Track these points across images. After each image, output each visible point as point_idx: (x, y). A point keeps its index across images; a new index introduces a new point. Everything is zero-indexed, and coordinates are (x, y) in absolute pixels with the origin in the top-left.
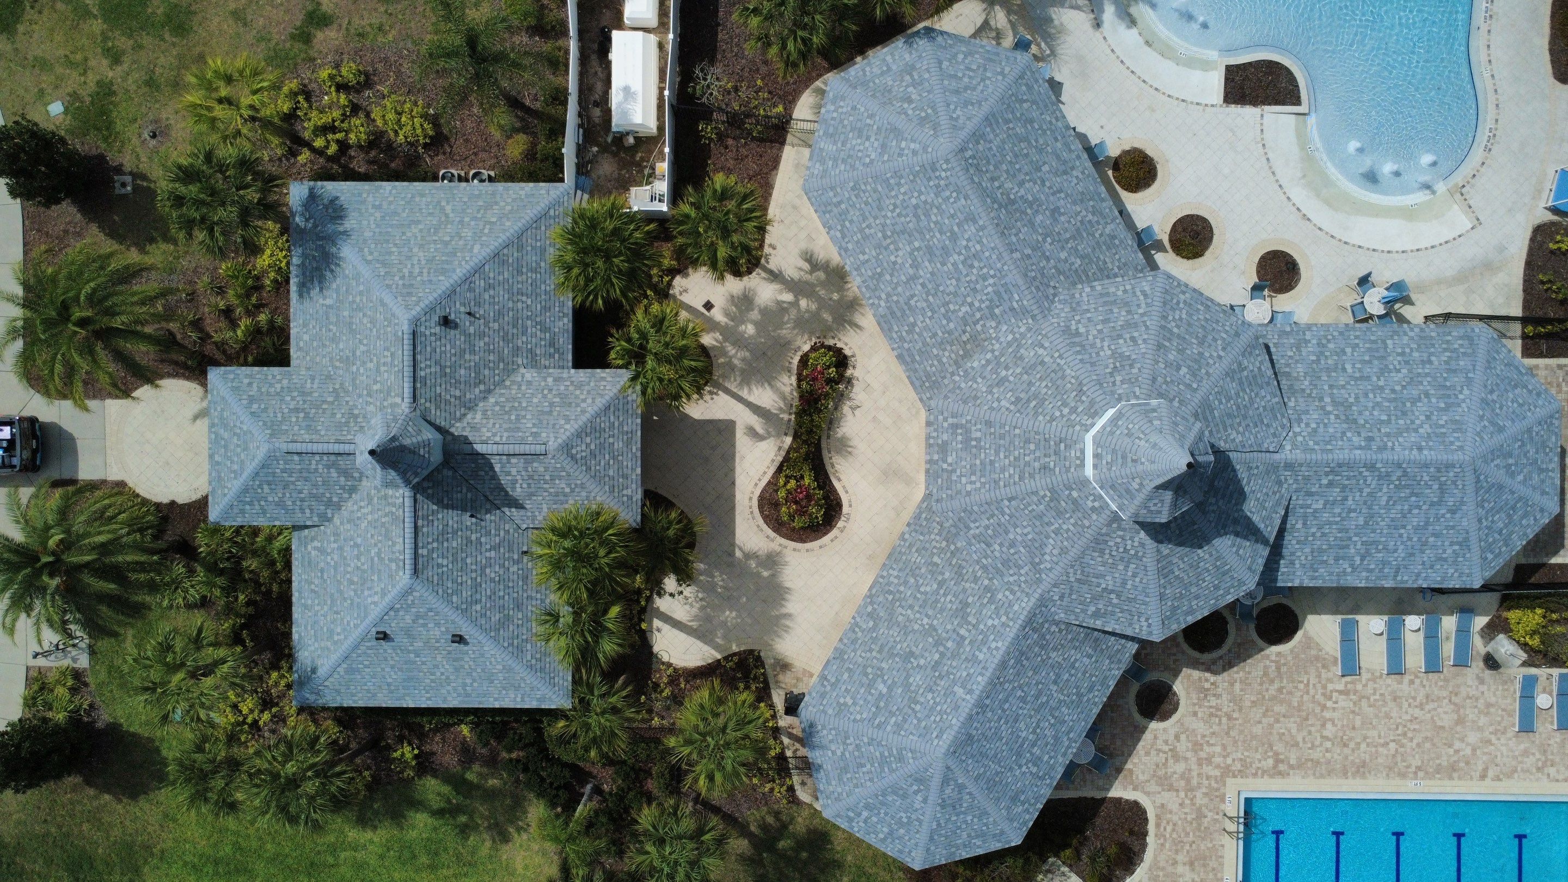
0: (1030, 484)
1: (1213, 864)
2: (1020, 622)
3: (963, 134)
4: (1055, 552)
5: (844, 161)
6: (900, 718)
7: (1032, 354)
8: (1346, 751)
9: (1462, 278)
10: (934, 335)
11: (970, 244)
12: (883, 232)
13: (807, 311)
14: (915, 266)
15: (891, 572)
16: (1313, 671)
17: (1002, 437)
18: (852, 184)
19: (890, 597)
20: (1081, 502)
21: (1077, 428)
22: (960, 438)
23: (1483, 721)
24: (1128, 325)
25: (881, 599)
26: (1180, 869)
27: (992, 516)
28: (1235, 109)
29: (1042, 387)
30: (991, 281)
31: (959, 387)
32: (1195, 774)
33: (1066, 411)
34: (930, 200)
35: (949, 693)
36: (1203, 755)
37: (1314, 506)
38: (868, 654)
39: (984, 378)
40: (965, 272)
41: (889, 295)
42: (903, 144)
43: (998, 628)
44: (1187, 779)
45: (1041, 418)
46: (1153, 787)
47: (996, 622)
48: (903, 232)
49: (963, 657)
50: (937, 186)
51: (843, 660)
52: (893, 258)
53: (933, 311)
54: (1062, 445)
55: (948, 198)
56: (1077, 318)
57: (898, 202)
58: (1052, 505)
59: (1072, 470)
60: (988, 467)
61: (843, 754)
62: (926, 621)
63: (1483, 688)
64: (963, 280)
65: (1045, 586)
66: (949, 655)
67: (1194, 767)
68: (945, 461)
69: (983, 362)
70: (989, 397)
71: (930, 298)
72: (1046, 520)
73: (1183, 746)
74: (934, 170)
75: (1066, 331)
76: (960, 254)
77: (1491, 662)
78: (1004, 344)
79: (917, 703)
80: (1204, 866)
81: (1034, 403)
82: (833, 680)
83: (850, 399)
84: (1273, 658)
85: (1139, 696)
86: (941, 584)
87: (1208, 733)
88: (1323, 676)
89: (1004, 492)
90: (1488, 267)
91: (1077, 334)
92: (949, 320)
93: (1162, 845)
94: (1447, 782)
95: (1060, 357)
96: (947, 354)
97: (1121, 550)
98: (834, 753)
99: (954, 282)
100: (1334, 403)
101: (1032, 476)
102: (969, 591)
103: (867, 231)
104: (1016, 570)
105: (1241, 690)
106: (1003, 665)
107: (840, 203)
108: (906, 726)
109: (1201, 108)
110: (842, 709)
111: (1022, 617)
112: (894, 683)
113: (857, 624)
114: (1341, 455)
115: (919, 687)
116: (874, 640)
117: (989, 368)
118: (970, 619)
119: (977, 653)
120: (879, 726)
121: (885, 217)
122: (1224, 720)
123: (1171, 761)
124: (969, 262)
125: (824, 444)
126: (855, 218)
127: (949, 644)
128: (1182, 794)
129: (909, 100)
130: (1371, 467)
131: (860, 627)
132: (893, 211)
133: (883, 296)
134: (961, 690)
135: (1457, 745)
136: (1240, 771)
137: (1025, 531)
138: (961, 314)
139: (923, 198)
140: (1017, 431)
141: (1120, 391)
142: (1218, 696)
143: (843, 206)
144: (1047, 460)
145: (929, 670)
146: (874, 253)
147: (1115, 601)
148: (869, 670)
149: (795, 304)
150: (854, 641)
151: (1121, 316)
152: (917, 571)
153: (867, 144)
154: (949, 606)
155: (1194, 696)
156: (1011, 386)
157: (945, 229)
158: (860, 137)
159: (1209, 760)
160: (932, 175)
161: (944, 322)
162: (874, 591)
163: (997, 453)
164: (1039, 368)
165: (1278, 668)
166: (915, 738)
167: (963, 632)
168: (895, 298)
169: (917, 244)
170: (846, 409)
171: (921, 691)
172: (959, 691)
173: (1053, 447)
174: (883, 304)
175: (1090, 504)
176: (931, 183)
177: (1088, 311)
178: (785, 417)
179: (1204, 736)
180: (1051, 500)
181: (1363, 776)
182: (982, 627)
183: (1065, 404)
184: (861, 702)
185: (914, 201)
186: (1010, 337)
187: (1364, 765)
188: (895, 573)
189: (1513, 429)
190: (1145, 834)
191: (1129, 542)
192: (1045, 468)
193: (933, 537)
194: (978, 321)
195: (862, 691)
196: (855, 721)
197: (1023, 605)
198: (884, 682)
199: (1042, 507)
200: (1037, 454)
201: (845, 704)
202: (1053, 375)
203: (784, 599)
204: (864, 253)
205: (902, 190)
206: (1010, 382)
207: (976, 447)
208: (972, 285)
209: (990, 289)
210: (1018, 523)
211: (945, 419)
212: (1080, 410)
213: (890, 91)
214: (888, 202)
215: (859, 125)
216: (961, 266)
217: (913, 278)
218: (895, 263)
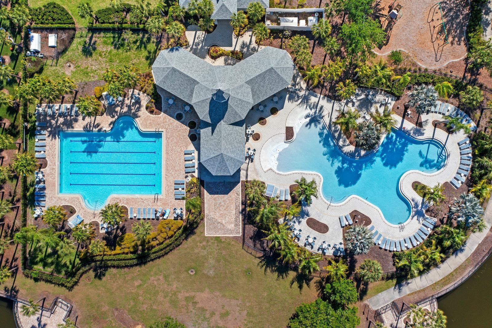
3: (275, 69)
8: (171, 150)
9: (255, 169)
11: (257, 71)
12: (260, 58)
23: (176, 175)
26: (149, 121)
28: (285, 129)
32: (166, 123)
34: (265, 64)
35: (183, 68)
36: (170, 124)
42: (274, 60)
46: (164, 116)
47: (195, 76)
48: (260, 61)
49: (189, 71)
50: (267, 65)
57: (265, 60)
63: (182, 175)
64: (252, 70)
65: (201, 83)
66: (189, 69)
67: (168, 123)
74: (270, 65)
75: (243, 86)
78: (241, 76)
79: (181, 63)
80: (150, 125)
85: (180, 113)
87: (174, 126)
89: (216, 75)
90: (257, 174)
93: (154, 118)
94: (165, 168)
100: (231, 133)
102: (200, 72)
104: (203, 78)
106: (188, 76)
108: (177, 62)
109: (285, 123)
111: (196, 79)
114: (222, 132)
118: (195, 72)
119: (189, 73)
121: (263, 58)
122: (176, 129)
127: (191, 69)
128: (163, 121)
129: (282, 62)
130: (221, 137)
135: (172, 170)
136: (167, 132)
145: (187, 66)
151: (246, 95)
154: (197, 69)
157: (260, 67)
159: (169, 126)
166: (175, 63)
167: (193, 71)
169: (258, 63)
171: (183, 64)
172: (183, 70)
181: (165, 154)
182: (194, 74)
185: (265, 62)
187: (168, 154)
189: (227, 163)
190: (155, 115)
197: (198, 80)
205: (267, 61)
206: (234, 76)
208: (251, 72)
209: (250, 74)
210: (211, 78)
216: (254, 70)
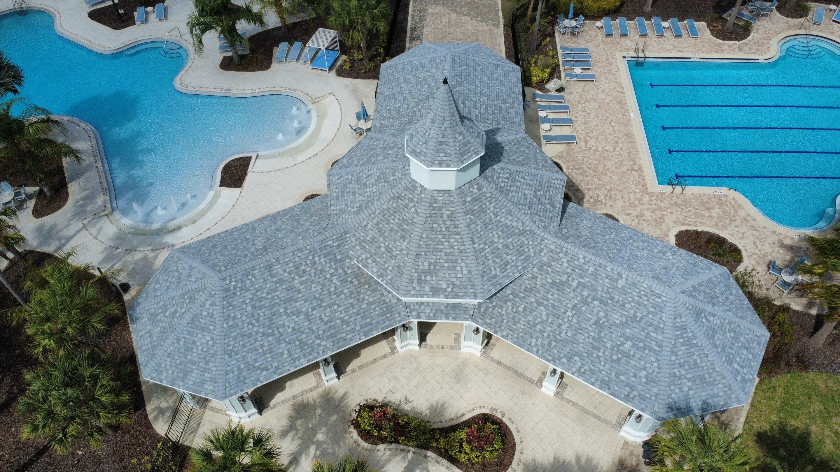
0: (463, 227)
1: (706, 199)
2: (562, 244)
4: (510, 218)
5: (207, 364)
6: (650, 328)
7: (370, 231)
8: (620, 141)
10: (352, 304)
11: (288, 270)
12: (268, 335)
13: (327, 434)
14: (298, 313)
15: (533, 344)
16: (575, 155)
17: (428, 247)
18: (226, 357)
19: (554, 343)
20: (474, 196)
21: (423, 196)
22: (428, 278)
23: (592, 93)
24: (358, 181)
25: (555, 351)
26: (714, 214)
27: (486, 257)
28: (246, 184)
29: (394, 222)
30: (317, 259)
31: (391, 280)
32: (650, 207)
33: (411, 205)
34: (251, 296)
35: (623, 291)
36: (637, 203)
37: (477, 113)
38: (602, 359)
39: (385, 262)
40: (308, 277)
41: (318, 337)
42: (205, 313)
43: (568, 258)
44: (654, 211)
45: (415, 220)
46: (664, 227)
47: (564, 260)
48: (271, 320)
49: (594, 282)
50: (241, 289)
51: (609, 381)
52: (290, 330)
53: (334, 304)
54: (435, 205)
55: (252, 282)
56: (350, 209)
57: (247, 321)
58: (477, 215)
59: (452, 199)
60: (450, 257)
61: (689, 380)
62: (569, 313)
63: (575, 93)
64: (313, 278)
66: (594, 293)
67: (645, 207)
68: (446, 289)
69: (374, 264)
70: (399, 257)
71: (324, 304)
72: (487, 220)
73: (634, 212)
74: (229, 290)
75: (357, 213)
76: (294, 278)
77: (561, 89)
78: (363, 251)
79: (635, 316)
80: (708, 203)
81: (405, 226)
82: (628, 389)
83: (400, 404)
84: (570, 171)
86: (540, 304)
87: (622, 200)
88: (578, 150)
89: (468, 247)
91: (361, 206)
92: (342, 292)
93: (701, 223)
94: (629, 105)
95: (374, 213)
96: (367, 297)
97: (507, 180)
98: (690, 389)
99: (314, 286)
100: (417, 106)
101: (456, 226)
102: (544, 282)
103: (265, 349)
104: (525, 247)
105: (592, 185)
106: (596, 255)
107: (239, 369)
108: (656, 323)
109: (240, 198)
110: (651, 380)
111: (559, 242)
112: (622, 335)
113: (578, 371)
115: (622, 315)
116: (590, 355)
117: (378, 259)
118: (564, 280)
119: (589, 272)
120: (660, 346)
121: (257, 332)
122: (612, 193)
123: (644, 218)
124: (301, 272)
125: (435, 426)
126: (253, 358)
127: (585, 294)
128: (664, 213)
131: (580, 368)
132: (254, 326)
133: (318, 341)
134: (620, 282)
135: (607, 101)
136: (643, 186)
137: (496, 236)
138: (338, 283)
139: (248, 301)
140: (424, 236)
141: (400, 176)
142: (598, 196)
143: (242, 366)
144: (445, 215)
145: (607, 308)
146: (284, 345)
147: (542, 193)
148: (615, 357)
149: (319, 445)
150: (593, 372)
151: (352, 186)
152: (532, 323)
153: (198, 343)
154: (556, 296)
155: (600, 207)
156: (392, 243)
157: (274, 287)
158: (191, 350)
159: (640, 200)
160: (232, 292)
161: (343, 296)
162: (550, 358)
163: (440, 251)
164: (381, 226)
165: (576, 169)
166: (664, 315)
167: (575, 284)
168: (321, 332)
169: (282, 310)
170: (407, 408)
171: (625, 313)
172: (621, 283)
173: (436, 211)
174: (324, 343)
175: (475, 191)
176: (238, 293)
177: (346, 205)
178: (410, 455)
179: (625, 202)
180: (474, 215)
181: (634, 135)
182: (569, 271)
183: (407, 206)
184: (643, 362)
185: (249, 308)
186: (358, 248)
187: (626, 135)
188: (534, 340)
190: (696, 232)
191: (501, 175)
192: (450, 217)
193: (504, 313)
194: (344, 271)
195: (633, 363)
196: (659, 367)
197: (550, 242)
198: (623, 344)
199: (478, 222)
200: (441, 222)
201: (646, 377)
202: (386, 216)
203: (564, 463)
204: (283, 353)
205: (239, 316)
206: (390, 244)
207: (435, 266)
208: (318, 273)
209: (322, 260)
210: (490, 240)
211: (414, 288)
212: (410, 196)
213: (164, 328)
214: (246, 329)
215: (182, 351)
216: (303, 279)
217: (307, 317)
218: (294, 329)
